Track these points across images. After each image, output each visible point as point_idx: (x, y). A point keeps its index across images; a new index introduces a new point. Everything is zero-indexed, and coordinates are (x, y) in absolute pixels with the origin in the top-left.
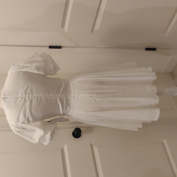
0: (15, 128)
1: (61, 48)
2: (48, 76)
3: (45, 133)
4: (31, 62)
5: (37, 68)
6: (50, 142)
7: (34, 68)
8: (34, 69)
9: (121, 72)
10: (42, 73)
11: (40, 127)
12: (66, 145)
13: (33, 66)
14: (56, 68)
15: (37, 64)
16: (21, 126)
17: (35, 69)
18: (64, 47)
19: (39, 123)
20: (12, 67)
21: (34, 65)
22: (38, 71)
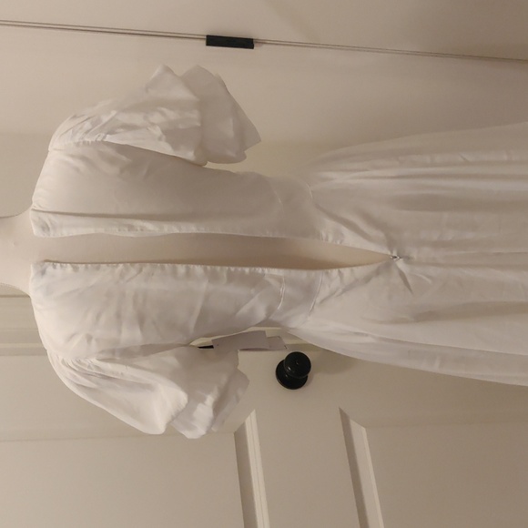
0: (75, 374)
1: (252, 47)
2: (210, 165)
3: (194, 398)
4: (145, 107)
5: (172, 134)
6: (209, 432)
7: (158, 132)
8: (160, 139)
9: (505, 157)
10: (190, 155)
11: (174, 377)
12: (253, 414)
13: (153, 124)
14: (245, 136)
15: (172, 115)
16: (98, 368)
17: (164, 137)
18: (263, 42)
19: (170, 359)
20: (66, 125)
21: (156, 118)
22: (175, 147)
